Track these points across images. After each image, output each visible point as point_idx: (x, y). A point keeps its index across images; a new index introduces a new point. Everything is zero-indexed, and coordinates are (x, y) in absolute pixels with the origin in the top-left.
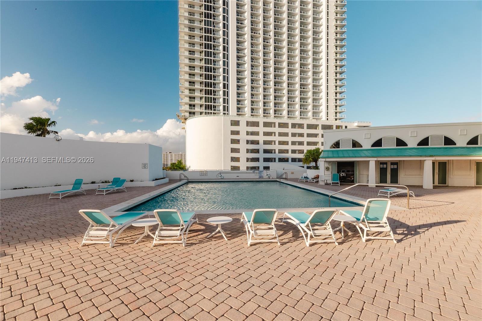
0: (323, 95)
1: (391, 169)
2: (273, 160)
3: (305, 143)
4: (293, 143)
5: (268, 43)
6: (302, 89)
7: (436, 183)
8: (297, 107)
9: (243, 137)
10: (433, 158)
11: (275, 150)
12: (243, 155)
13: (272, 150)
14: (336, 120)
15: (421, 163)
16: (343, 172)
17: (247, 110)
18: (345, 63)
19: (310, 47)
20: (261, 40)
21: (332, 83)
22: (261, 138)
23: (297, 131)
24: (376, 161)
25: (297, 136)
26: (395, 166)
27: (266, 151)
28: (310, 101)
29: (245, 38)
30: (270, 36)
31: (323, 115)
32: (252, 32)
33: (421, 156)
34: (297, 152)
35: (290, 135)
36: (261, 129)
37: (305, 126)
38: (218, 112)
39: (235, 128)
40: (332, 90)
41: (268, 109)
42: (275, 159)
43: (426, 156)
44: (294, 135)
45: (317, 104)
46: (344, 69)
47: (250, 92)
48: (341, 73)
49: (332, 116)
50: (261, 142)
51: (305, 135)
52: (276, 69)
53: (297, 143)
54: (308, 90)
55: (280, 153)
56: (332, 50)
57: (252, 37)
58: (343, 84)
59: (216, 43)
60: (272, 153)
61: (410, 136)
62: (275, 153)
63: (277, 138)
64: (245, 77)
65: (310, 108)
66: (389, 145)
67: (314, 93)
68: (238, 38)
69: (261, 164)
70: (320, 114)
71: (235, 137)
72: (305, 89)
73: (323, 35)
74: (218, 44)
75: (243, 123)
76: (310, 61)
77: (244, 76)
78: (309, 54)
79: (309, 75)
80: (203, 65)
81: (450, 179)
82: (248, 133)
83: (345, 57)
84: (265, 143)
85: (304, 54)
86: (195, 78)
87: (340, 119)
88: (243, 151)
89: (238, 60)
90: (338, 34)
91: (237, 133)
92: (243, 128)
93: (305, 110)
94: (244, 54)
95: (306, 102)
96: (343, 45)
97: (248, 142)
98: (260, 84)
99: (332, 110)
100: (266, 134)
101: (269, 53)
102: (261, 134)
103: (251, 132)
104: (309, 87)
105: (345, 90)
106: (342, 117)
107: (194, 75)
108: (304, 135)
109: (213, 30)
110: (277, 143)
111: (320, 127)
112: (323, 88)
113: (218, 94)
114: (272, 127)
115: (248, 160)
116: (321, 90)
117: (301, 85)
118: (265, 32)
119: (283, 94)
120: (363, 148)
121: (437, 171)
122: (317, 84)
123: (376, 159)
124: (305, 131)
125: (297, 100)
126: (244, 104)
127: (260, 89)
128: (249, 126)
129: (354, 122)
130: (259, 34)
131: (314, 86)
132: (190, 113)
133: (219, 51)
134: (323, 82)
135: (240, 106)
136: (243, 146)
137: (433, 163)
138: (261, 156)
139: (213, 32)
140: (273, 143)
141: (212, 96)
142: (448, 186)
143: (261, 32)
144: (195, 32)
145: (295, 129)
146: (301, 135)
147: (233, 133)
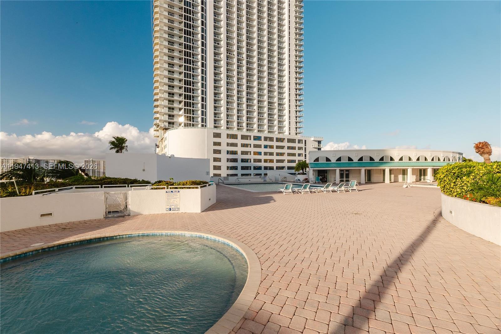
0: (286, 112)
1: (346, 174)
2: (249, 168)
3: (275, 154)
4: (266, 154)
5: (241, 63)
6: (270, 107)
7: (367, 181)
8: (266, 121)
9: (224, 148)
10: (365, 168)
11: (251, 159)
12: (224, 164)
13: (248, 159)
14: (296, 134)
15: (360, 170)
16: (321, 176)
17: (223, 122)
18: (303, 87)
19: (276, 71)
20: (235, 60)
21: (293, 103)
22: (239, 149)
23: (268, 143)
24: (339, 169)
25: (268, 147)
26: (348, 172)
27: (243, 161)
28: (276, 117)
29: (221, 57)
30: (243, 58)
31: (286, 129)
32: (227, 53)
33: (360, 167)
34: (268, 161)
35: (263, 146)
36: (239, 141)
37: (275, 140)
38: (197, 123)
39: (217, 140)
40: (293, 109)
41: (241, 122)
42: (251, 167)
43: (362, 167)
44: (266, 147)
45: (281, 120)
46: (302, 92)
47: (226, 106)
48: (300, 95)
49: (293, 131)
50: (239, 153)
51: (275, 147)
52: (248, 87)
53: (268, 154)
54: (274, 107)
55: (255, 162)
56: (293, 75)
57: (227, 57)
58: (301, 104)
59: (195, 59)
60: (247, 162)
61: (354, 155)
62: (251, 162)
63: (252, 149)
64: (222, 92)
65: (276, 123)
66: (345, 161)
67: (279, 110)
68: (215, 56)
69: (239, 172)
70: (284, 129)
71: (217, 148)
72: (272, 107)
73: (286, 62)
74: (197, 60)
75: (224, 136)
76: (276, 82)
77: (220, 91)
78: (275, 77)
79: (275, 95)
80: (182, 78)
81: (372, 179)
82: (228, 144)
83: (303, 82)
84: (243, 153)
85: (271, 76)
86: (174, 90)
87: (299, 133)
88: (224, 160)
89: (215, 76)
90: (297, 63)
91: (219, 144)
92: (224, 140)
93: (272, 124)
94: (220, 71)
95: (273, 118)
96: (301, 72)
97: (228, 152)
98: (234, 99)
99: (293, 126)
100: (243, 145)
101: (242, 72)
102: (239, 145)
103: (230, 143)
104: (275, 105)
105: (303, 109)
106: (301, 131)
107: (173, 87)
108: (273, 147)
109: (192, 47)
110: (252, 153)
111: (286, 140)
112: (286, 106)
113: (197, 106)
114: (248, 140)
115: (228, 168)
116: (285, 108)
117: (269, 103)
118: (239, 54)
119: (254, 109)
120: (332, 162)
121: (367, 174)
122: (282, 103)
123: (339, 168)
124: (275, 144)
125: (266, 115)
126: (220, 117)
127: (235, 104)
128: (229, 138)
129: (311, 137)
130: (234, 55)
131: (279, 104)
132: (169, 123)
133: (198, 66)
134: (286, 101)
135: (217, 118)
136: (224, 156)
137: (365, 170)
138: (239, 164)
139: (192, 48)
140: (249, 153)
141: (191, 108)
142: (371, 182)
143: (235, 53)
144: (175, 47)
145: (266, 142)
146: (271, 147)
147: (215, 144)
